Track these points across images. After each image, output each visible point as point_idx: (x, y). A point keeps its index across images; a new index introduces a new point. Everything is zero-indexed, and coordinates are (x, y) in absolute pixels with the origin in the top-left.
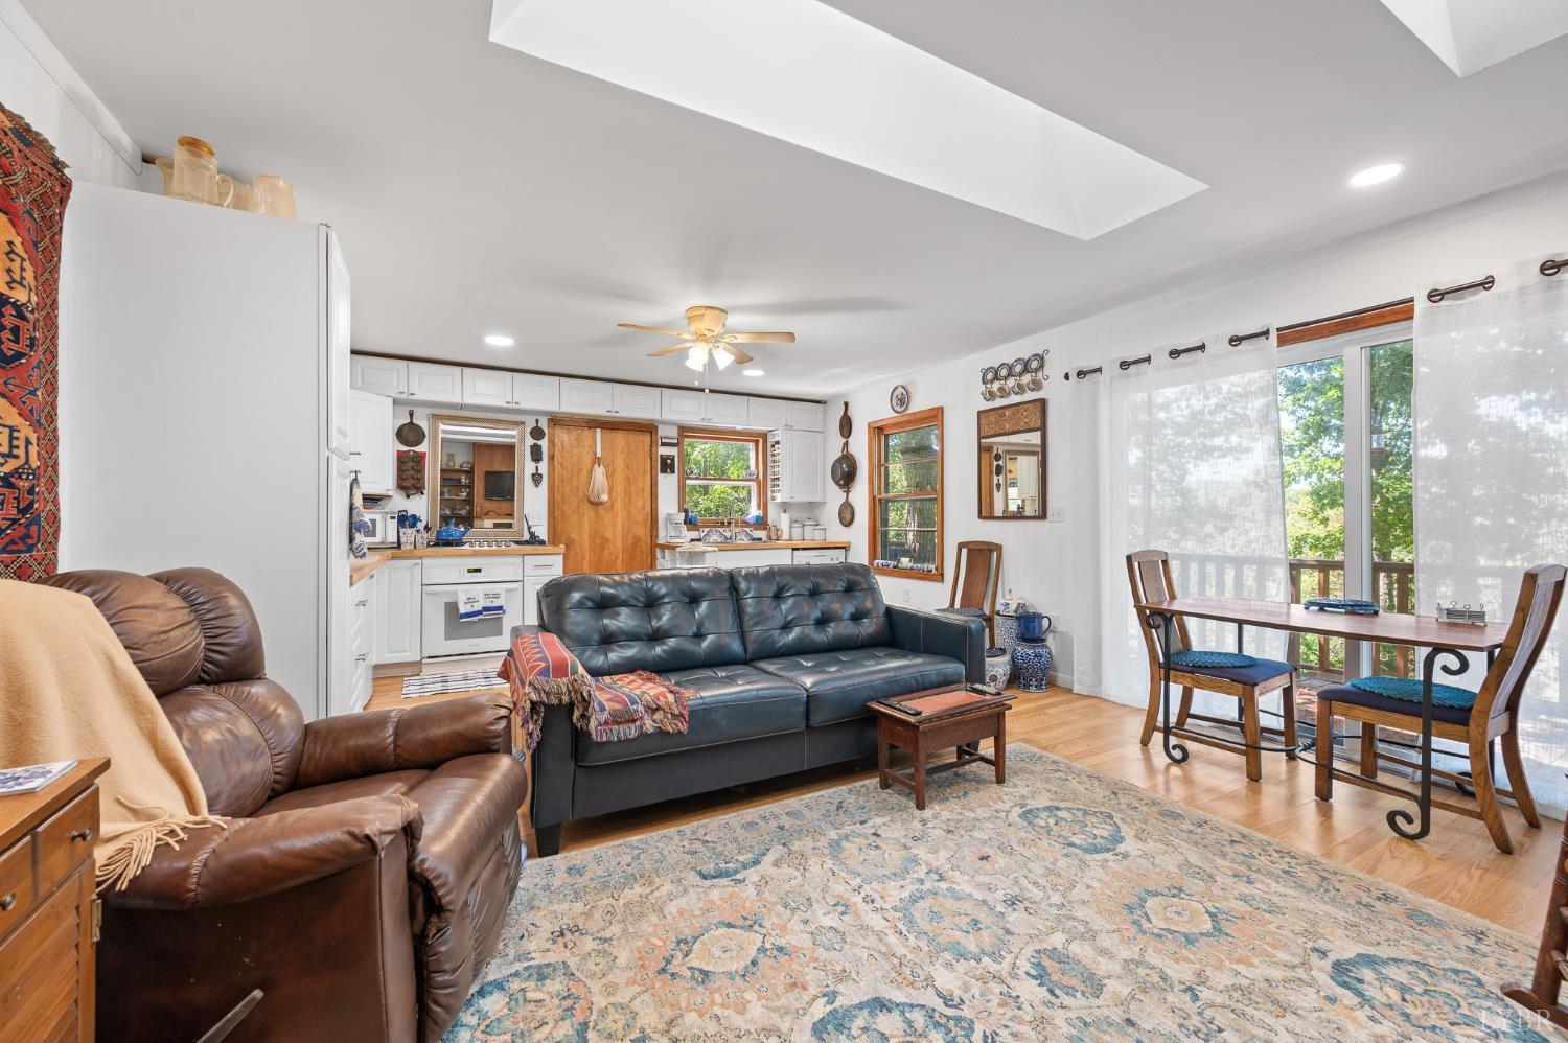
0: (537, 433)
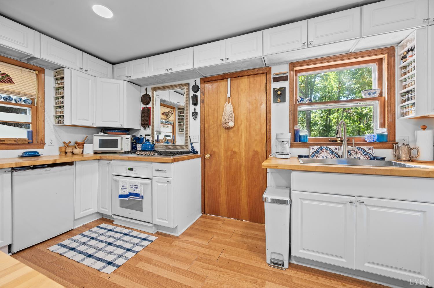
0: (196, 88)
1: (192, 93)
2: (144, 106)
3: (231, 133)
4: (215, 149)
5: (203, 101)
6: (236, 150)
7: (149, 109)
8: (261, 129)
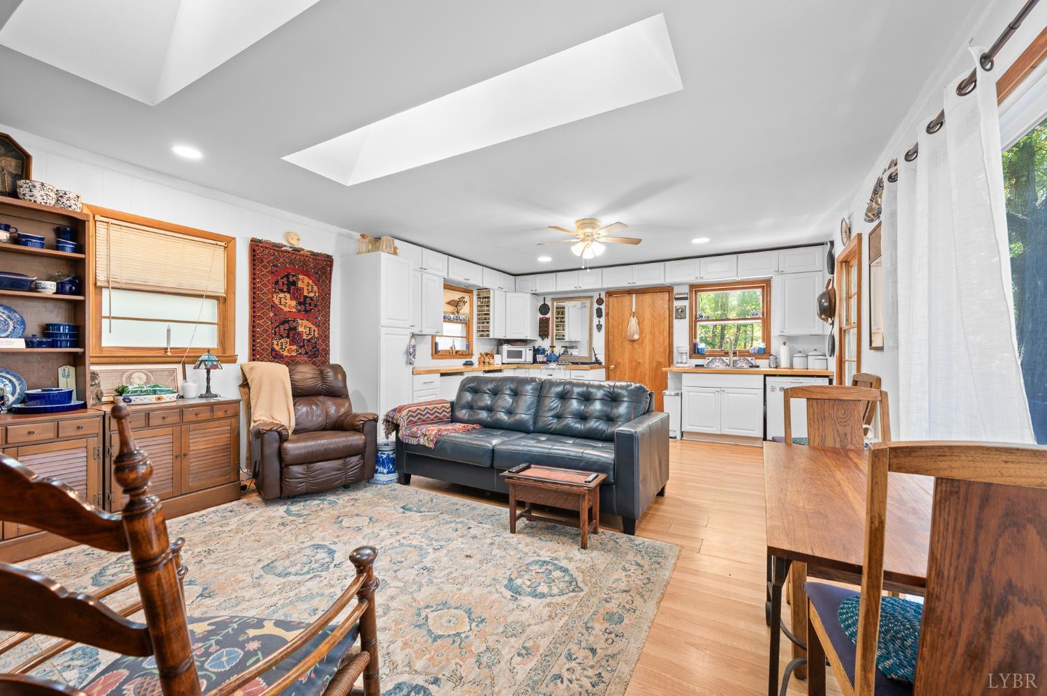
0: (600, 301)
1: (596, 306)
2: (542, 316)
3: (636, 345)
4: (620, 360)
5: (607, 314)
6: (640, 360)
7: (548, 320)
8: (664, 342)
